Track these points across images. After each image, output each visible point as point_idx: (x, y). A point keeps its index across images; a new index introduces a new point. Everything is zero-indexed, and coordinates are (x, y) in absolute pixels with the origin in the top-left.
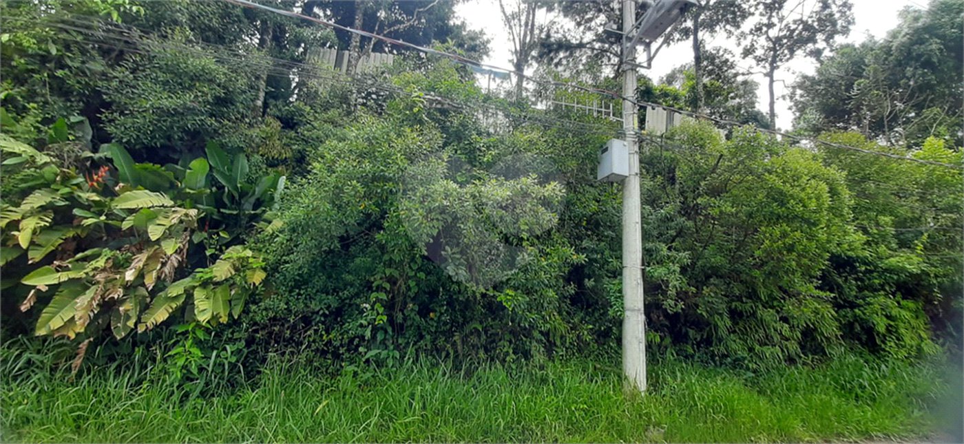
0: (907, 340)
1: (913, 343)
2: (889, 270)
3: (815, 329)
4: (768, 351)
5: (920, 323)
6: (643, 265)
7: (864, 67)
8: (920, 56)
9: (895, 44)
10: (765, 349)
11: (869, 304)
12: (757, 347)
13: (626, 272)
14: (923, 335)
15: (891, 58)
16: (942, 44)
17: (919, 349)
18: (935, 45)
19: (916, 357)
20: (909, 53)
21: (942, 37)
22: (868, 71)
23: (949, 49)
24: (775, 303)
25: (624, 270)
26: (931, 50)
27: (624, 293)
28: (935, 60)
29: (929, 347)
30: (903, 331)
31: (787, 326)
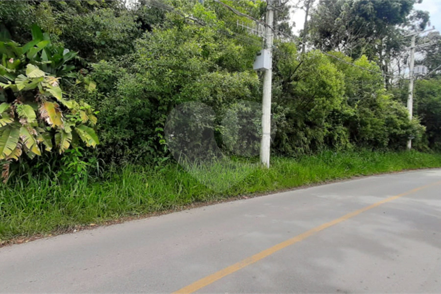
0: (342, 143)
1: (344, 144)
2: (344, 115)
3: (316, 140)
4: (299, 149)
5: (347, 136)
6: (271, 113)
10: (298, 148)
11: (336, 129)
12: (296, 148)
13: (264, 117)
14: (348, 141)
17: (346, 146)
19: (345, 149)
24: (303, 129)
27: (262, 126)
29: (349, 146)
30: (341, 139)
31: (306, 138)
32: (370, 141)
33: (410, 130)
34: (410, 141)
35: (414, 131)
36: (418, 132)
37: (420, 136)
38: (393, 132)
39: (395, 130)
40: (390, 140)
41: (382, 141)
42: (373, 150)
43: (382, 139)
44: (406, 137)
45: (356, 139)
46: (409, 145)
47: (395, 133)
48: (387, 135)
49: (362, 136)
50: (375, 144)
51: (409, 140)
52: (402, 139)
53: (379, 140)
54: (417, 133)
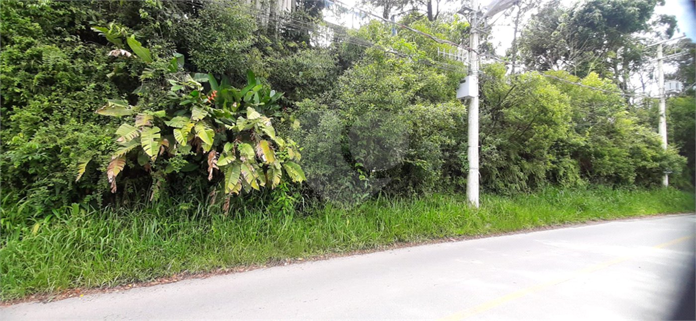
0: (570, 179)
1: (573, 180)
2: (572, 145)
3: (535, 175)
5: (576, 171)
6: (479, 145)
7: (558, 23)
8: (588, 20)
9: (576, 10)
10: (512, 185)
11: (561, 162)
12: (509, 184)
13: (470, 149)
14: (578, 176)
15: (572, 19)
16: (601, 13)
17: (575, 184)
18: (597, 13)
19: (573, 187)
20: (582, 17)
21: (601, 8)
22: (561, 26)
23: (604, 16)
24: (518, 162)
25: (469, 148)
26: (595, 16)
27: (469, 160)
28: (596, 23)
29: (580, 182)
30: (569, 174)
31: (522, 174)
32: (609, 177)
33: (665, 163)
34: (667, 176)
35: (670, 164)
36: (677, 164)
37: (679, 169)
38: (641, 165)
39: (644, 163)
40: (639, 175)
41: (625, 176)
42: (614, 189)
43: (627, 175)
44: (660, 172)
45: (589, 173)
46: (666, 181)
47: (644, 167)
48: (633, 169)
49: (597, 171)
50: (617, 180)
51: (664, 175)
52: (656, 174)
53: (623, 175)
54: (676, 166)
